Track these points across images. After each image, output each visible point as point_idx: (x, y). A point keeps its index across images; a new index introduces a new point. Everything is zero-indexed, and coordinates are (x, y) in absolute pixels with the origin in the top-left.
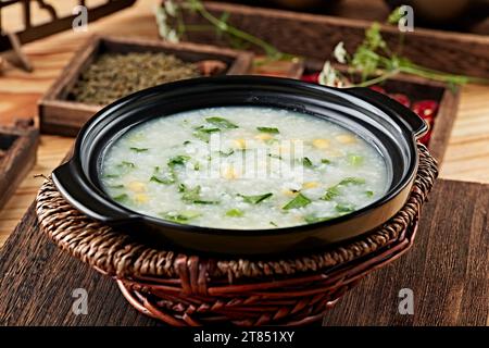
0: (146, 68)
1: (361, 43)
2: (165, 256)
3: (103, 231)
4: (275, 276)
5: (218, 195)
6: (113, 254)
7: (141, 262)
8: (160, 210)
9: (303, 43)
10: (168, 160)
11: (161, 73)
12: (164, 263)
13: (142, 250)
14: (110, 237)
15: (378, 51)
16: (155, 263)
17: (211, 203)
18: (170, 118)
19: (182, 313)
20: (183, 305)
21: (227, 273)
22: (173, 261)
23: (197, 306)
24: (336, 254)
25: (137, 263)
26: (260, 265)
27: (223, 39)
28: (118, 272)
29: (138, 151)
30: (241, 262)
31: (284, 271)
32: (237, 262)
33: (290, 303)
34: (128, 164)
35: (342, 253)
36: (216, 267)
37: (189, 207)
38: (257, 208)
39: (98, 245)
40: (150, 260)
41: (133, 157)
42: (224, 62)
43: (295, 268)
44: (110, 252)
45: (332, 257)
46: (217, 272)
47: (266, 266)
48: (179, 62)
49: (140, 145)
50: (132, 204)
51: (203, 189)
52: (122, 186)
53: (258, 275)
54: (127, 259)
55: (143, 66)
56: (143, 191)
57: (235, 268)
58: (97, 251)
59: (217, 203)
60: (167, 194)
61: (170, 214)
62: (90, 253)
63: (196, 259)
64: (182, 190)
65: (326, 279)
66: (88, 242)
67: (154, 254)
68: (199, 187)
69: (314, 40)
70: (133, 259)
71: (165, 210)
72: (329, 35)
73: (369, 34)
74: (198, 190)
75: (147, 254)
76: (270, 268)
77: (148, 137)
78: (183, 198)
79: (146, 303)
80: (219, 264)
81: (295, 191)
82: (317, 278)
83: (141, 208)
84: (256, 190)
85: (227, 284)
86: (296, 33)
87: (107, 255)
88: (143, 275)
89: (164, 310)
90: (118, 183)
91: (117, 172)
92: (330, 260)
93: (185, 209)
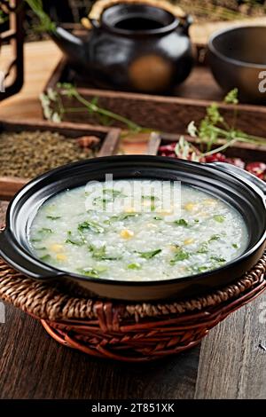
0: (38, 144)
1: (203, 119)
2: (85, 303)
3: (36, 285)
4: (171, 315)
5: (119, 252)
6: (46, 303)
7: (68, 308)
8: (77, 267)
9: (156, 118)
10: (77, 226)
11: (51, 148)
12: (85, 309)
13: (68, 299)
14: (42, 290)
15: (218, 125)
16: (79, 309)
17: (115, 259)
18: (74, 191)
19: (95, 345)
20: (98, 339)
21: (134, 315)
22: (92, 306)
23: (109, 339)
24: (215, 296)
25: (65, 309)
26: (160, 307)
27: (94, 117)
28: (50, 317)
29: (53, 219)
30: (144, 306)
31: (178, 311)
32: (141, 305)
33: (180, 333)
34: (47, 230)
35: (220, 295)
36: (125, 310)
37: (99, 263)
38: (151, 262)
39: (33, 296)
40: (75, 307)
41: (50, 224)
42: (97, 136)
43: (185, 309)
44: (44, 302)
45: (213, 298)
46: (126, 315)
47: (163, 308)
48: (62, 138)
49: (54, 214)
50: (54, 263)
51: (107, 248)
52: (44, 249)
53: (158, 315)
54: (57, 307)
55: (35, 142)
56: (61, 251)
57: (140, 310)
58: (33, 301)
59: (120, 259)
60: (80, 253)
61: (85, 269)
62: (28, 303)
63: (110, 305)
64: (92, 250)
65: (208, 316)
66: (25, 295)
67: (77, 302)
68: (104, 247)
69: (165, 116)
70: (62, 306)
71: (80, 266)
72: (177, 112)
73: (210, 111)
74: (104, 249)
75: (72, 302)
76: (167, 308)
77: (60, 206)
78: (93, 256)
79: (67, 337)
80: (128, 308)
81: (177, 246)
82: (202, 314)
83: (62, 266)
84: (148, 247)
85: (135, 323)
86: (151, 111)
87: (41, 304)
88: (70, 318)
89: (81, 342)
90: (42, 246)
91: (39, 237)
92: (211, 301)
93: (95, 264)
